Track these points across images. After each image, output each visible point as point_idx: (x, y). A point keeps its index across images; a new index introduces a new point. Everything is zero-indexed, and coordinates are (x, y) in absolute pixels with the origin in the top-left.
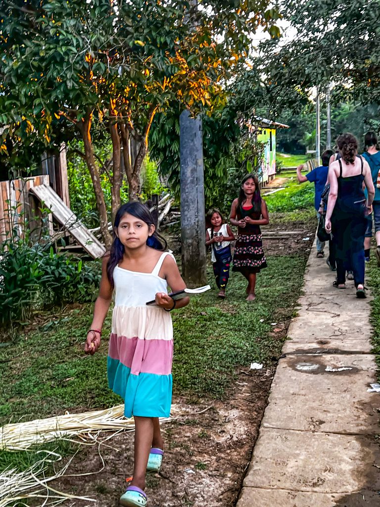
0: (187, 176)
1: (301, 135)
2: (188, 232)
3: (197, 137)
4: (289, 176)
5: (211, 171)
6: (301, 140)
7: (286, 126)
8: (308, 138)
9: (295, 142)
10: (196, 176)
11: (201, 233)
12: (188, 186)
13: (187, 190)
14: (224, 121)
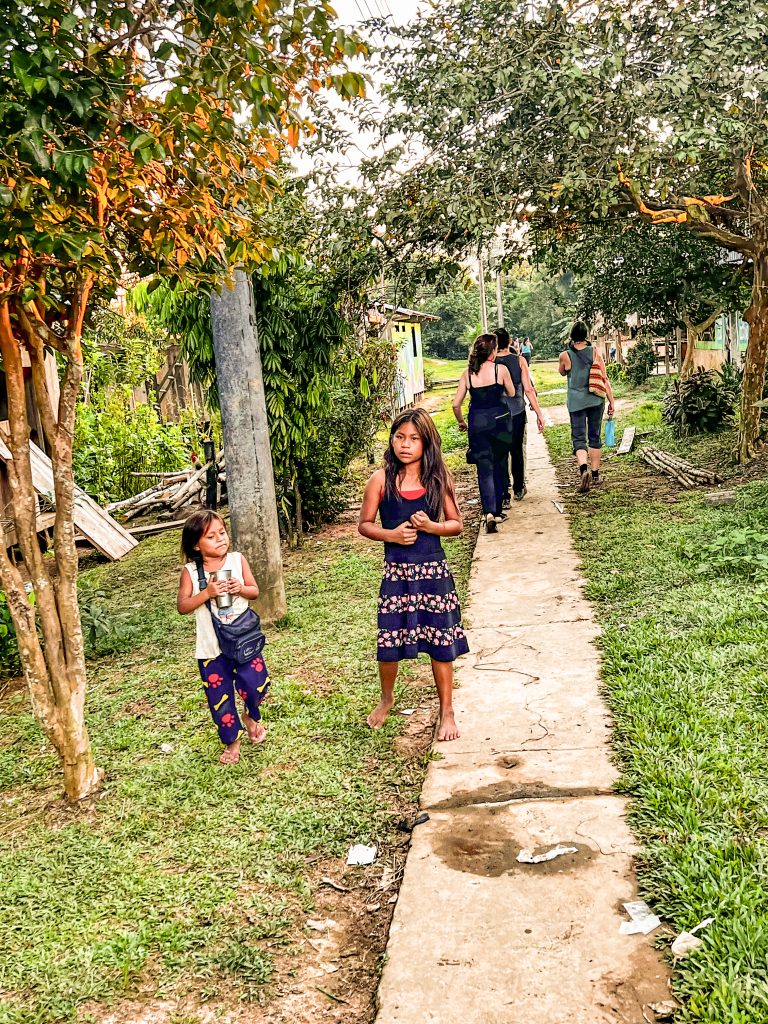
0: (234, 413)
1: (461, 330)
2: (243, 520)
3: (246, 338)
4: (446, 393)
5: (299, 397)
6: (462, 338)
7: (436, 317)
8: (471, 334)
9: (452, 340)
10: (250, 413)
11: (267, 521)
12: (237, 432)
13: (234, 441)
14: (318, 309)
